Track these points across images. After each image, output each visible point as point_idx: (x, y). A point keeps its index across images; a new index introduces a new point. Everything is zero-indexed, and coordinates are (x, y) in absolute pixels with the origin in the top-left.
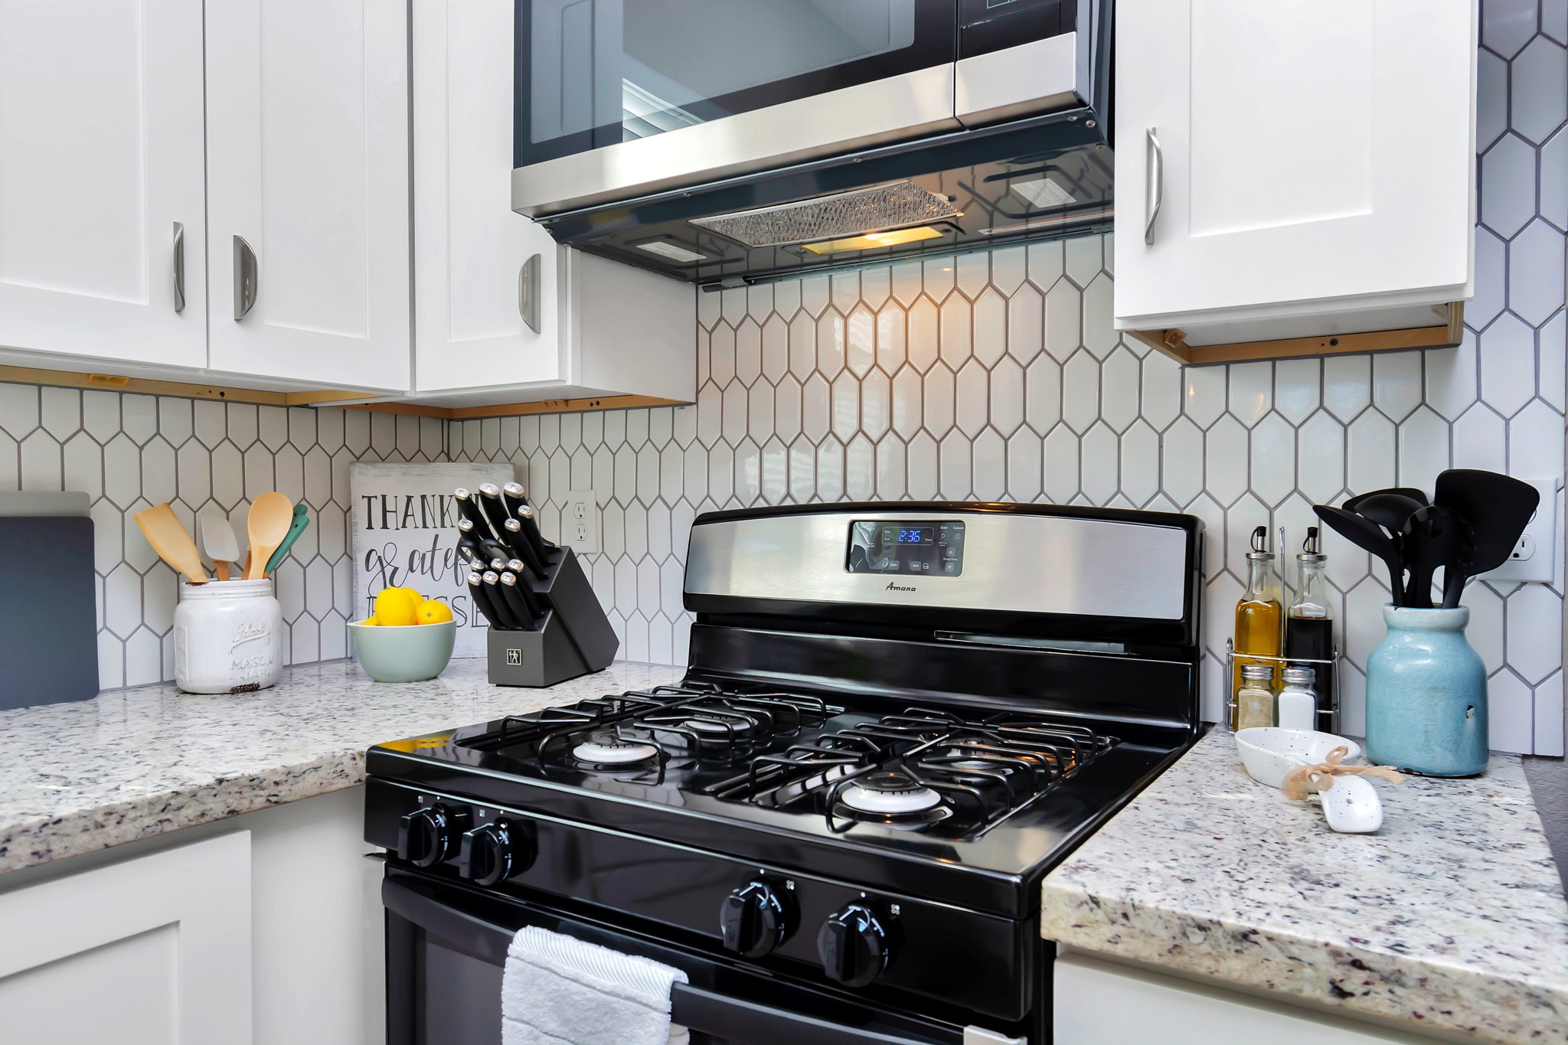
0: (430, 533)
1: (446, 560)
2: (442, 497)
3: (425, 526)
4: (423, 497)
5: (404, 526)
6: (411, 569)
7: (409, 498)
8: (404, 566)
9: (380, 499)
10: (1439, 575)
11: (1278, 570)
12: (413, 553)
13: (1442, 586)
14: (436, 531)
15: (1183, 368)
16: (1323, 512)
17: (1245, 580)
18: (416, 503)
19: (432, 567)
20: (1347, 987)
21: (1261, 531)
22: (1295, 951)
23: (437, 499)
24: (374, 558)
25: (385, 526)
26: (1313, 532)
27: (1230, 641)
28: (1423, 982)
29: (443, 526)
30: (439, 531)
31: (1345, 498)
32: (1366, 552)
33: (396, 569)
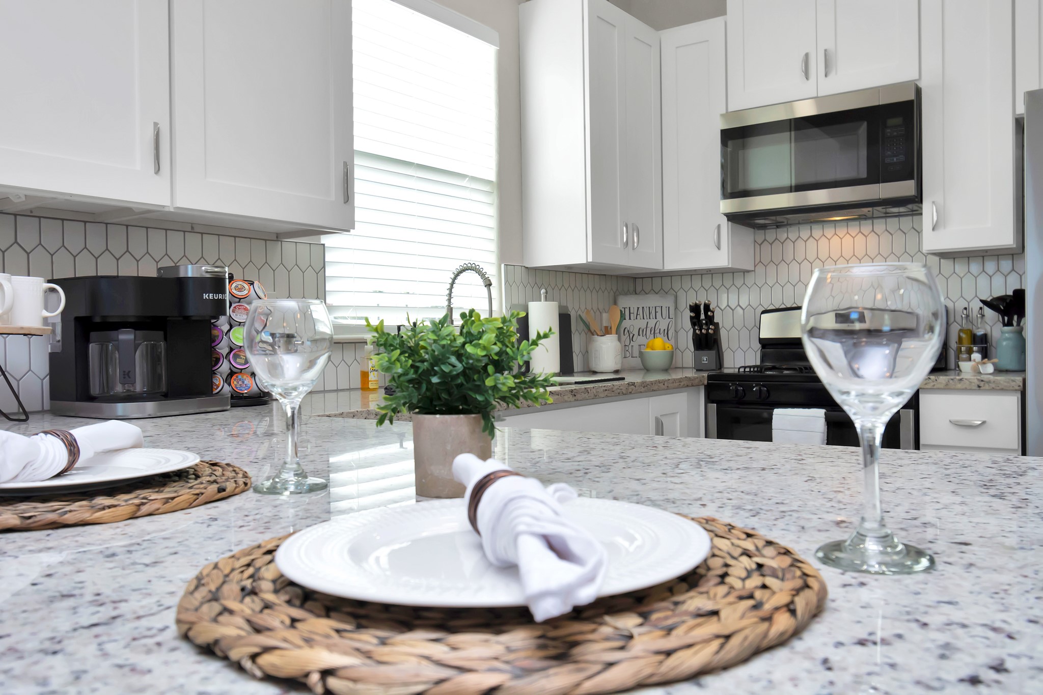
0: (645, 321)
1: (651, 331)
2: (649, 308)
3: (644, 318)
4: (643, 308)
5: (636, 319)
6: (639, 335)
7: (638, 308)
8: (636, 334)
9: (628, 308)
10: (1015, 317)
11: (971, 320)
12: (639, 329)
13: (1016, 320)
14: (647, 321)
15: (940, 259)
16: (984, 302)
17: (961, 324)
18: (641, 310)
19: (646, 334)
20: (980, 385)
21: (966, 309)
22: (970, 380)
23: (648, 308)
24: (626, 330)
25: (630, 319)
26: (981, 308)
27: (956, 342)
28: (994, 382)
29: (650, 318)
30: (649, 320)
31: (991, 298)
32: (997, 313)
33: (634, 335)
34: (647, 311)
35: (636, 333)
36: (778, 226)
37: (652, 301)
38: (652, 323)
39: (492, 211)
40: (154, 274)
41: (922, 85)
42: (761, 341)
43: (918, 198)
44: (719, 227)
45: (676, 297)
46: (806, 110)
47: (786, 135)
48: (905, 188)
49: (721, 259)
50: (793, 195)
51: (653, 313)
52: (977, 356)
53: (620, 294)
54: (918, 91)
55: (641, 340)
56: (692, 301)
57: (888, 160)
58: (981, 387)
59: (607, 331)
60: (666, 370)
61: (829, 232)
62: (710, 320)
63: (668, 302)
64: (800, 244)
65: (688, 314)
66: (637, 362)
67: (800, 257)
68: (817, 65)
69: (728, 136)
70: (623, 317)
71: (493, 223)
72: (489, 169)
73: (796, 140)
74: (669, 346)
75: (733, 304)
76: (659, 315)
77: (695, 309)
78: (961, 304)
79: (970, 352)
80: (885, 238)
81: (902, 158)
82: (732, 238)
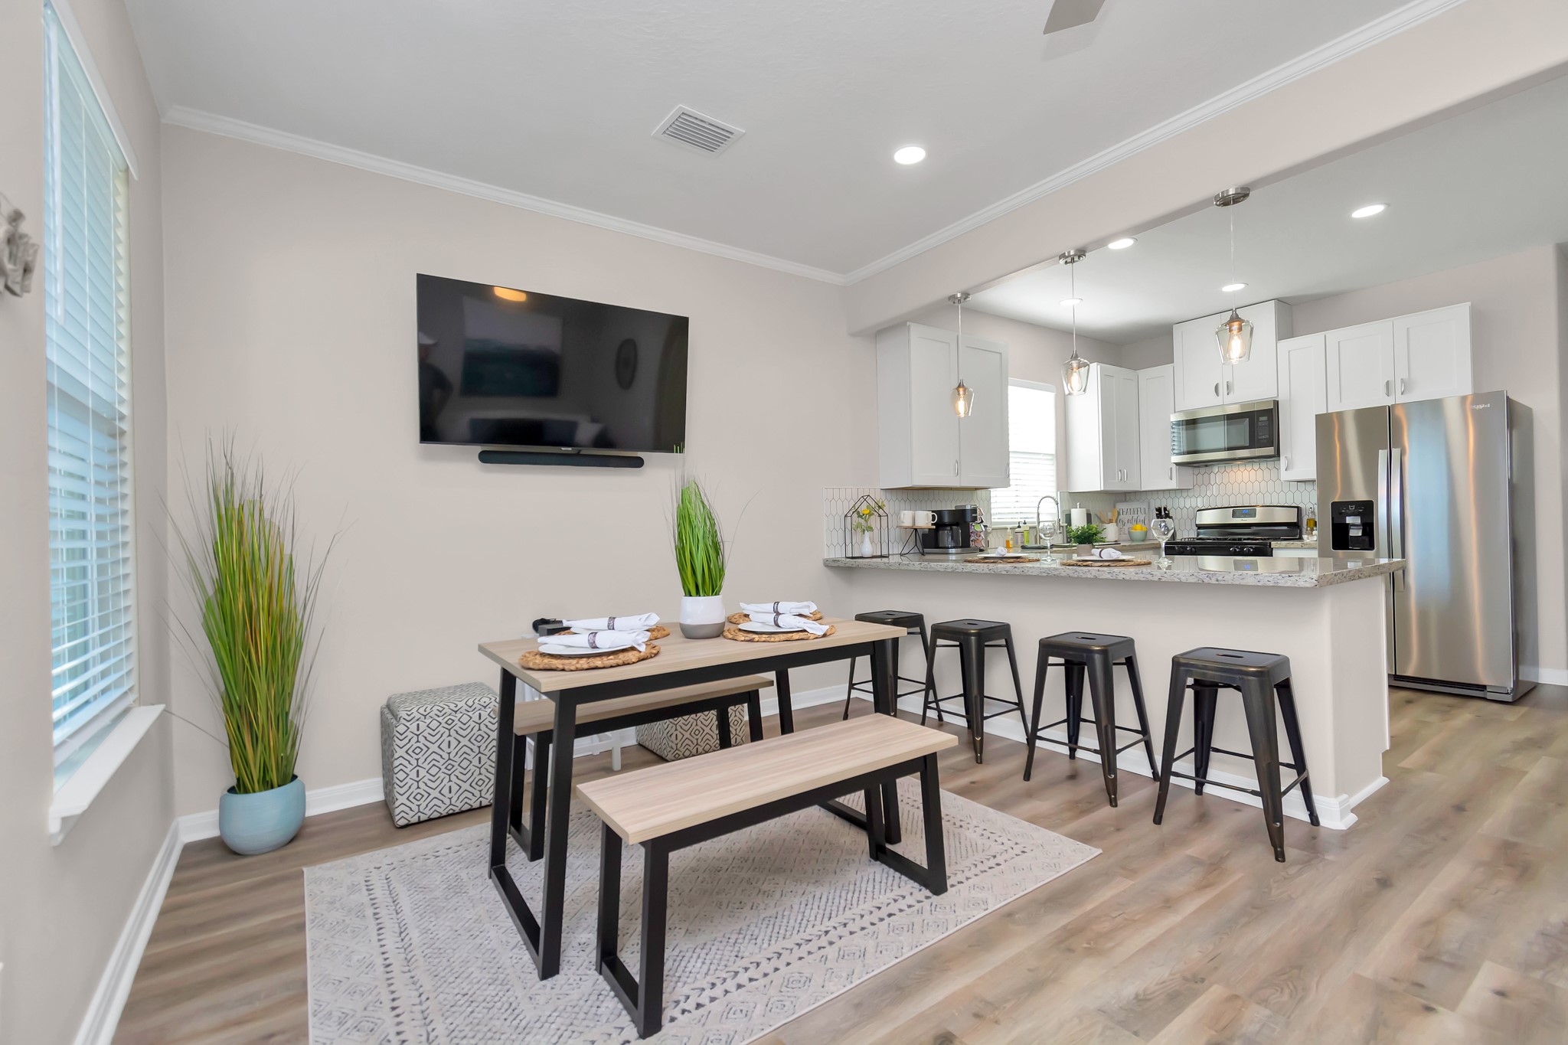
1: (1134, 521)
2: (1134, 509)
3: (1130, 514)
4: (1130, 509)
5: (1126, 514)
6: (1128, 523)
7: (1127, 509)
9: (1122, 509)
12: (1128, 519)
14: (1132, 515)
17: (1309, 516)
19: (1131, 522)
24: (1121, 520)
25: (1123, 514)
27: (1306, 525)
29: (1134, 514)
34: (1132, 510)
35: (1126, 522)
36: (1206, 466)
37: (1134, 505)
38: (1135, 516)
39: (1054, 468)
40: (954, 509)
41: (1280, 399)
42: (1197, 525)
43: (1278, 454)
44: (1171, 468)
45: (1149, 503)
48: (1270, 451)
49: (1173, 485)
51: (1135, 511)
52: (1314, 532)
53: (1118, 502)
54: (1276, 403)
55: (1129, 525)
56: (1158, 505)
57: (1260, 438)
58: (1303, 547)
59: (1111, 521)
60: (1143, 541)
61: (1235, 469)
62: (1167, 515)
63: (1144, 506)
65: (1156, 512)
66: (1127, 537)
67: (1219, 482)
68: (1223, 389)
70: (1119, 514)
71: (1054, 473)
72: (1050, 447)
74: (1144, 529)
75: (1182, 506)
76: (1139, 512)
77: (1159, 510)
79: (1312, 529)
80: (1266, 471)
81: (1267, 436)
82: (1179, 474)
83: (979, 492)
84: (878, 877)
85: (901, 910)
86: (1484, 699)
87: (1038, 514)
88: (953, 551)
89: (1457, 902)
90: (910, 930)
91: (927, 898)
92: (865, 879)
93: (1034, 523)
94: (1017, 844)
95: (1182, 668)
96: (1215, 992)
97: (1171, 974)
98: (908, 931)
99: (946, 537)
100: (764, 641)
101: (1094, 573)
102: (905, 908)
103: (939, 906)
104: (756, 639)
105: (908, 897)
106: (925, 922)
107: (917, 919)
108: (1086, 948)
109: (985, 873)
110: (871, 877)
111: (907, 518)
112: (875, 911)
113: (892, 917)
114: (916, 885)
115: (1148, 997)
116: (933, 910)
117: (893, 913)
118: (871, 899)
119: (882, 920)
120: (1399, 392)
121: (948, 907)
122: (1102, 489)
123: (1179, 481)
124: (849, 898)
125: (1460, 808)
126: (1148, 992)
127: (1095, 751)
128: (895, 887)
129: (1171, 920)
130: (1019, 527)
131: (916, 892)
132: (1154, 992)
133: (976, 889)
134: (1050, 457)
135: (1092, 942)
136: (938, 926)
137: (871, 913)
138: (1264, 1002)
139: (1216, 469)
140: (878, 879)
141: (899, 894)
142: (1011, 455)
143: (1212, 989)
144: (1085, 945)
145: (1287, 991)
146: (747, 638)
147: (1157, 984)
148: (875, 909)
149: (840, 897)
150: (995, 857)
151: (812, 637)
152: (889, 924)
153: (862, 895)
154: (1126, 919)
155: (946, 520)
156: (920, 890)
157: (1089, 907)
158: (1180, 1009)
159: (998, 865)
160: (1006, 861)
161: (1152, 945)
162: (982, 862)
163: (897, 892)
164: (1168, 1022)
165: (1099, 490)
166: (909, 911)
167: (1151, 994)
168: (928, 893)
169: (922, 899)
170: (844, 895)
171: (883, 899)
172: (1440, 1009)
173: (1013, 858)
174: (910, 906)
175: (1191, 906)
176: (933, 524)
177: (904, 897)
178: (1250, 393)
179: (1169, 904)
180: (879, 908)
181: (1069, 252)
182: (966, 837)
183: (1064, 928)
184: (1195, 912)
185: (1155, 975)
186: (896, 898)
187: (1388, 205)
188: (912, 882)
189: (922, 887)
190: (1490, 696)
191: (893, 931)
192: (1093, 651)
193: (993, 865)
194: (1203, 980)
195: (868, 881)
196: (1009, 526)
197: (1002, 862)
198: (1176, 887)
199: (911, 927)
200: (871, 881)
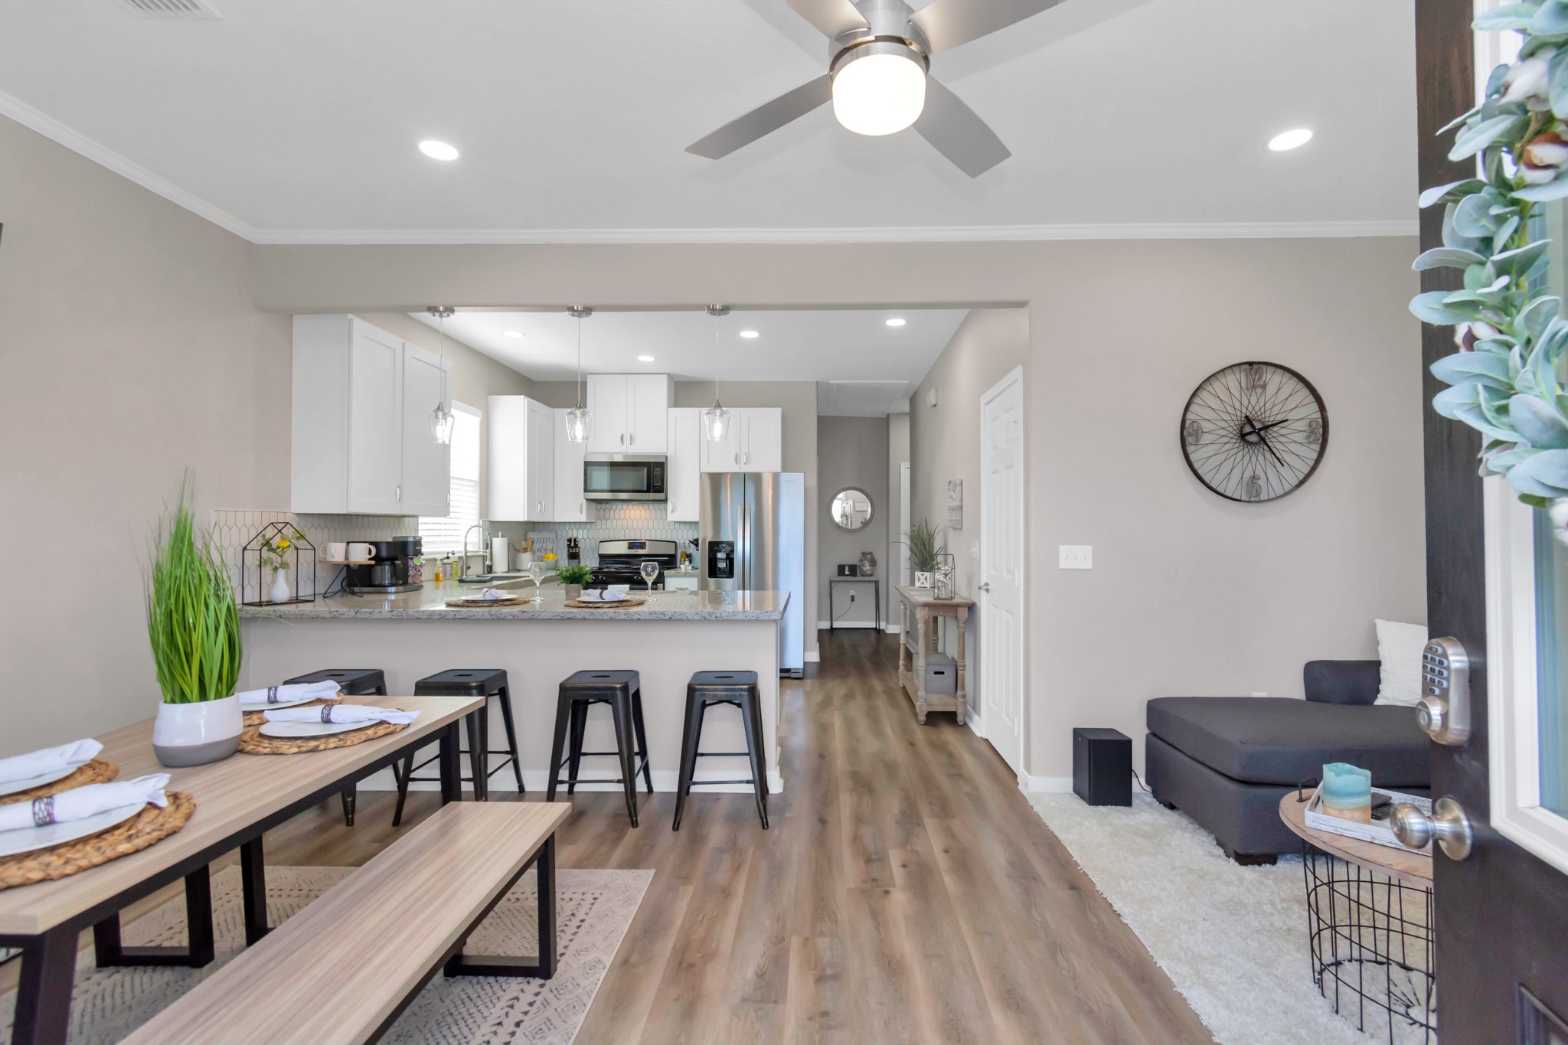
3: (542, 544)
5: (539, 544)
6: (538, 551)
9: (533, 538)
11: (686, 548)
12: (542, 549)
15: (674, 522)
16: (690, 541)
18: (542, 540)
21: (684, 543)
25: (537, 544)
26: (689, 544)
31: (692, 539)
32: (695, 546)
35: (536, 551)
36: (608, 503)
37: (545, 535)
38: (545, 545)
39: (476, 495)
40: (391, 540)
41: (668, 455)
42: (599, 555)
43: (665, 501)
44: (582, 504)
45: (559, 534)
46: (619, 458)
47: (606, 468)
48: (660, 496)
49: (583, 518)
50: (610, 494)
51: (545, 540)
52: (687, 563)
54: (666, 457)
55: (540, 554)
56: (570, 536)
57: (654, 484)
58: (686, 575)
59: (525, 550)
62: (576, 546)
63: (554, 536)
64: (612, 512)
65: (567, 543)
67: (617, 517)
68: (627, 439)
69: (587, 464)
70: (531, 543)
71: (478, 501)
73: (611, 470)
74: (556, 557)
75: (587, 538)
76: (549, 541)
77: (569, 540)
78: (682, 541)
79: (685, 561)
80: (653, 511)
81: (660, 484)
82: (588, 509)
83: (406, 519)
84: (470, 991)
85: (526, 1013)
86: (789, 678)
87: (466, 544)
88: (393, 589)
89: (858, 820)
90: (551, 1027)
91: (542, 986)
92: (459, 1002)
93: (461, 552)
94: (583, 894)
95: (698, 693)
96: (795, 943)
97: (764, 946)
98: (549, 1029)
99: (385, 573)
100: (335, 748)
101: (610, 615)
102: (527, 1008)
103: (559, 988)
104: (322, 747)
105: (521, 996)
106: (559, 1010)
107: (549, 1012)
108: (700, 957)
109: (577, 935)
110: (464, 996)
111: (337, 552)
112: (499, 1029)
113: (522, 1025)
114: (520, 979)
115: (764, 970)
116: (557, 994)
117: (518, 1020)
118: (484, 1020)
119: (513, 1034)
120: (743, 463)
121: (568, 984)
122: (526, 520)
123: (588, 515)
124: (456, 1032)
125: (822, 757)
126: (761, 967)
127: (619, 781)
128: (501, 993)
129: (736, 905)
130: (448, 558)
131: (525, 986)
132: (764, 964)
133: (582, 953)
134: (472, 484)
135: (701, 950)
136: (574, 1007)
137: (495, 1033)
138: (822, 934)
139: (614, 506)
140: (475, 996)
141: (510, 997)
142: (452, 481)
143: (792, 942)
144: (699, 955)
145: (827, 919)
146: (304, 749)
147: (762, 958)
148: (496, 1027)
149: (444, 1037)
150: (573, 915)
151: (399, 728)
152: (524, 1034)
153: (469, 1022)
154: (710, 919)
155: (384, 554)
156: (529, 982)
157: (679, 922)
158: (786, 966)
159: (583, 921)
160: (587, 914)
161: (739, 930)
162: (566, 925)
163: (506, 997)
164: (787, 978)
165: (522, 520)
166: (534, 1009)
167: (764, 967)
168: (538, 981)
169: (538, 990)
170: (446, 1032)
171: (497, 1012)
172: (891, 889)
173: (591, 909)
174: (531, 1004)
175: (740, 887)
176: (370, 559)
177: (517, 999)
178: (645, 447)
179: (726, 893)
180: (500, 1024)
181: (578, 307)
182: (532, 908)
183: (674, 949)
184: (746, 890)
185: (755, 954)
186: (510, 1003)
187: (761, 334)
188: (514, 978)
189: (528, 979)
190: (793, 675)
191: (534, 1038)
192: (614, 689)
193: (579, 924)
194: (784, 939)
195: (463, 1003)
196: (439, 557)
197: (584, 917)
198: (722, 877)
199: (548, 1023)
200: (467, 1001)
